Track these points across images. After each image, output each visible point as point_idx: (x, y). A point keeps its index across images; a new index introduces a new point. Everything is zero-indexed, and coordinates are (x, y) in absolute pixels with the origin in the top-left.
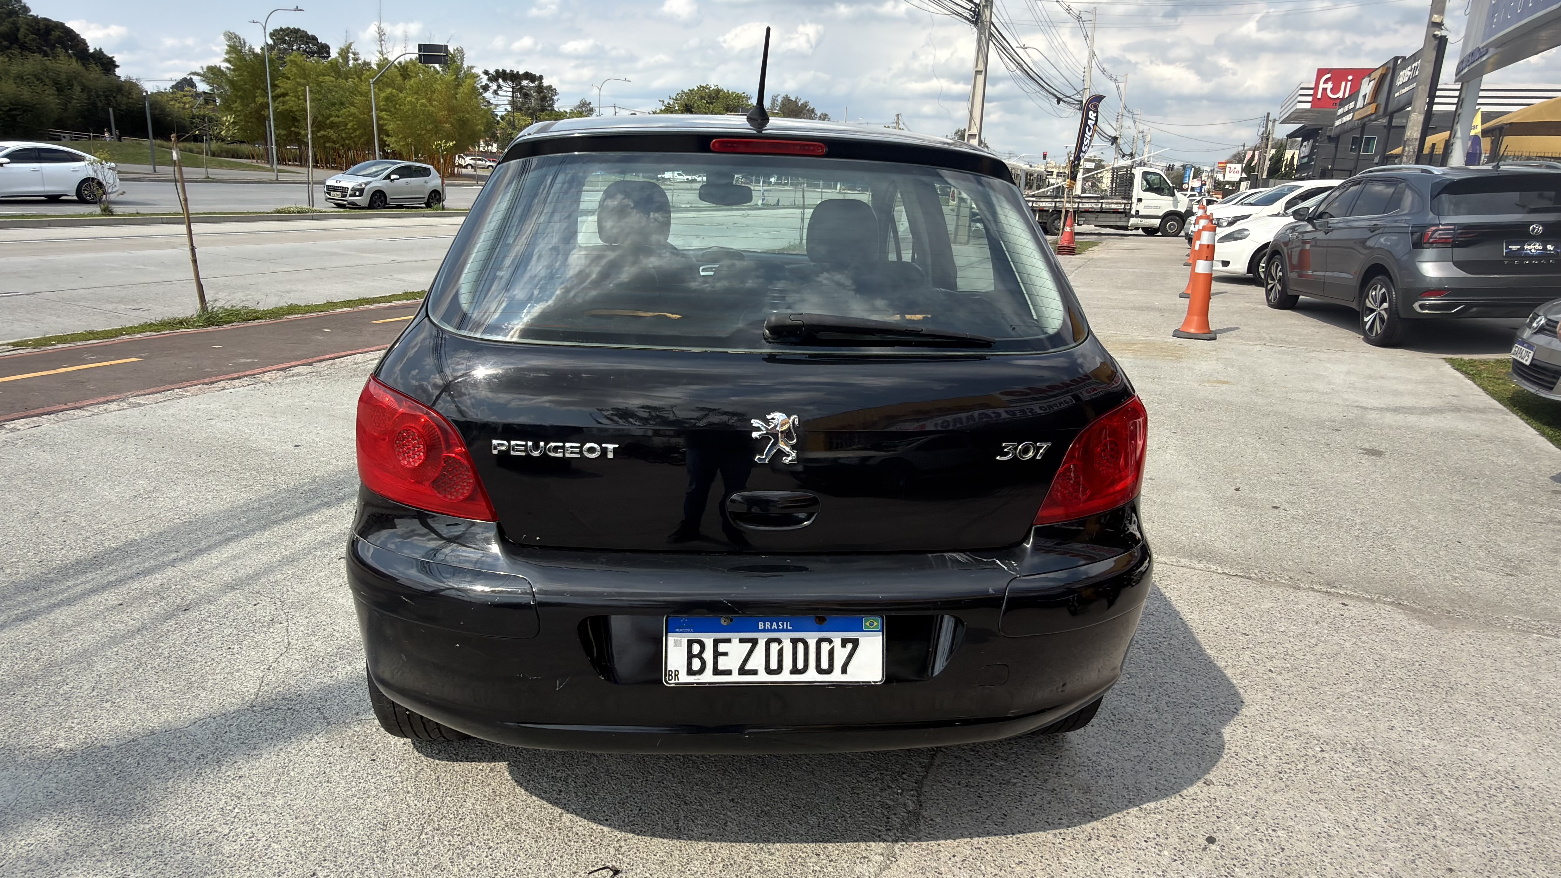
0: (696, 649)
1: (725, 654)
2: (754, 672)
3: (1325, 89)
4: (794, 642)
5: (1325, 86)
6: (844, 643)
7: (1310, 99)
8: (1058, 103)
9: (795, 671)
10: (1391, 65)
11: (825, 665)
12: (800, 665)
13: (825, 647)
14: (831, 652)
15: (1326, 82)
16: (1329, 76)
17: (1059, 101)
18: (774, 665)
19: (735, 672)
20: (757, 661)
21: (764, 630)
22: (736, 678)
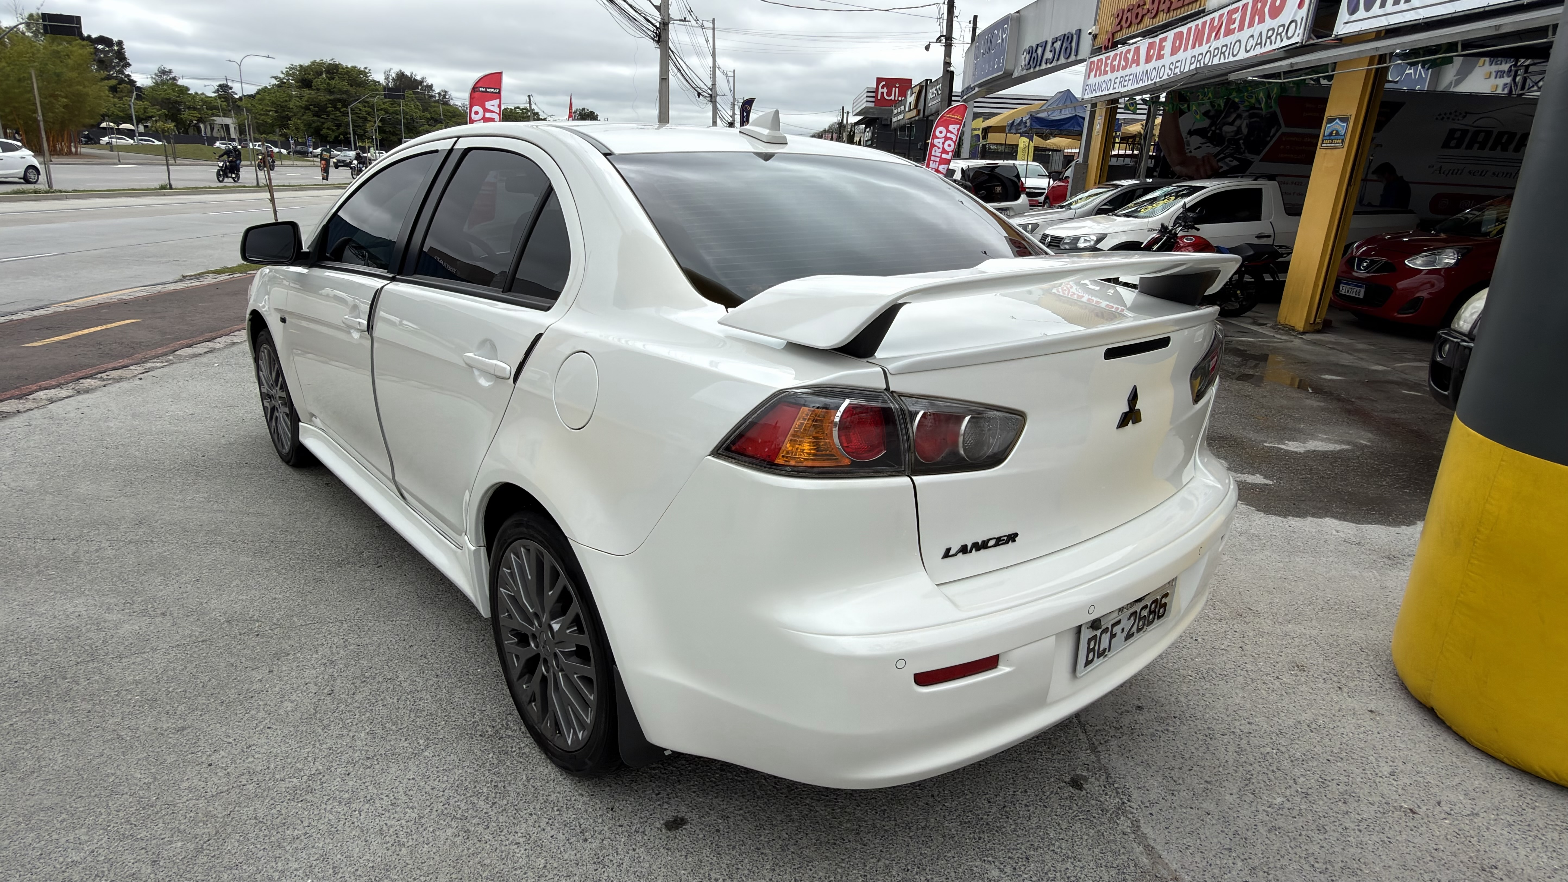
3: (882, 93)
5: (882, 90)
7: (873, 99)
8: (699, 97)
10: (924, 84)
15: (882, 88)
16: (884, 83)
17: (699, 95)
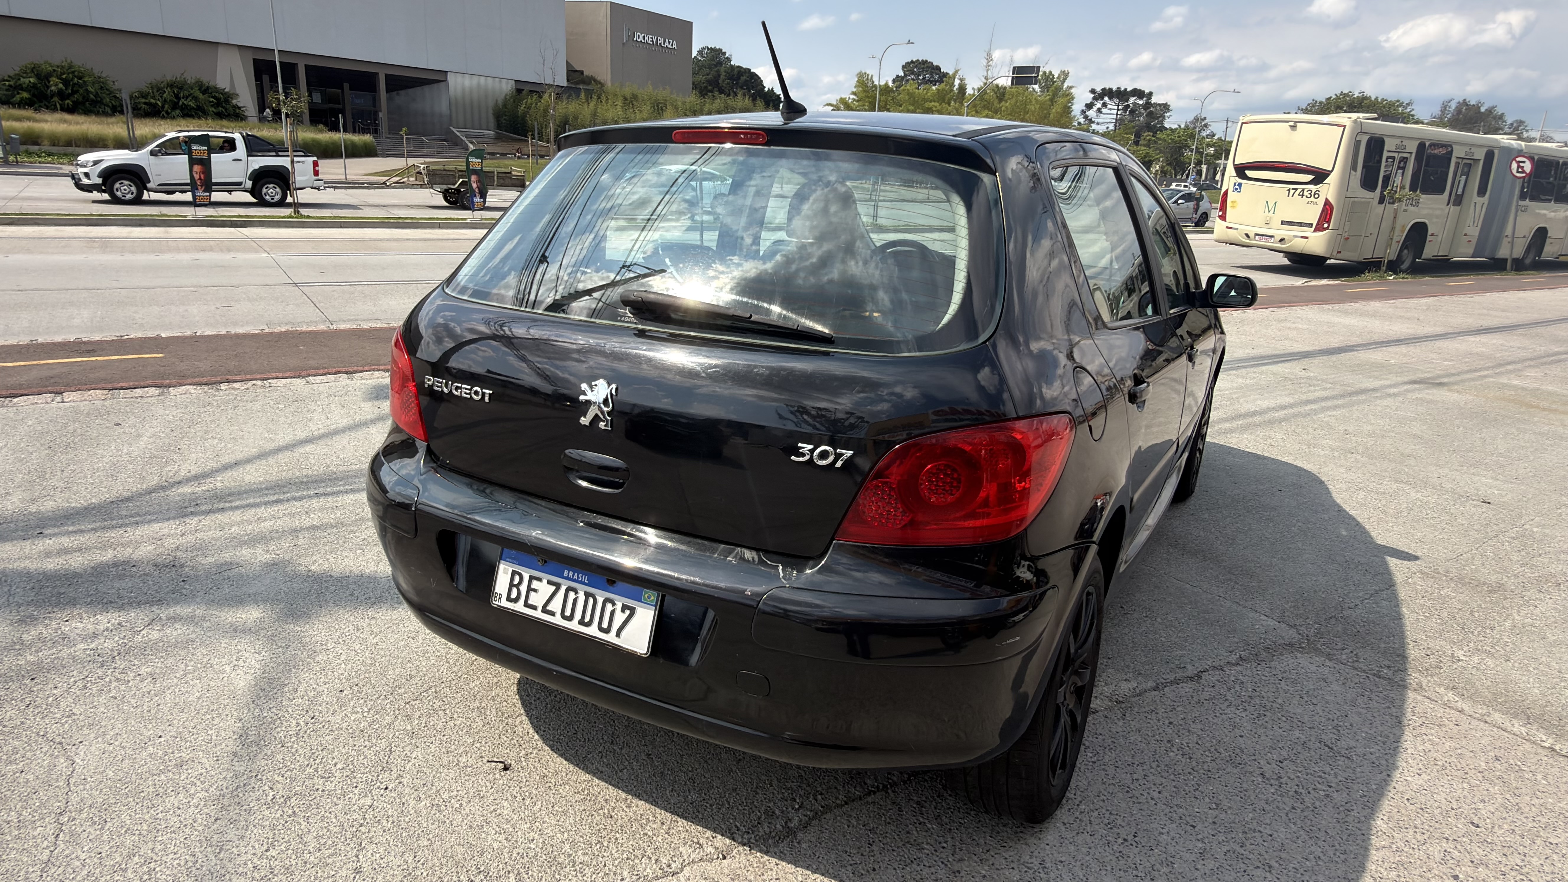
0: (517, 579)
1: (535, 591)
2: (553, 614)
4: (587, 595)
6: (624, 608)
9: (581, 622)
11: (605, 625)
12: (587, 619)
13: (609, 607)
14: (612, 613)
18: (568, 613)
19: (540, 609)
20: (556, 605)
21: (567, 578)
22: (538, 614)
